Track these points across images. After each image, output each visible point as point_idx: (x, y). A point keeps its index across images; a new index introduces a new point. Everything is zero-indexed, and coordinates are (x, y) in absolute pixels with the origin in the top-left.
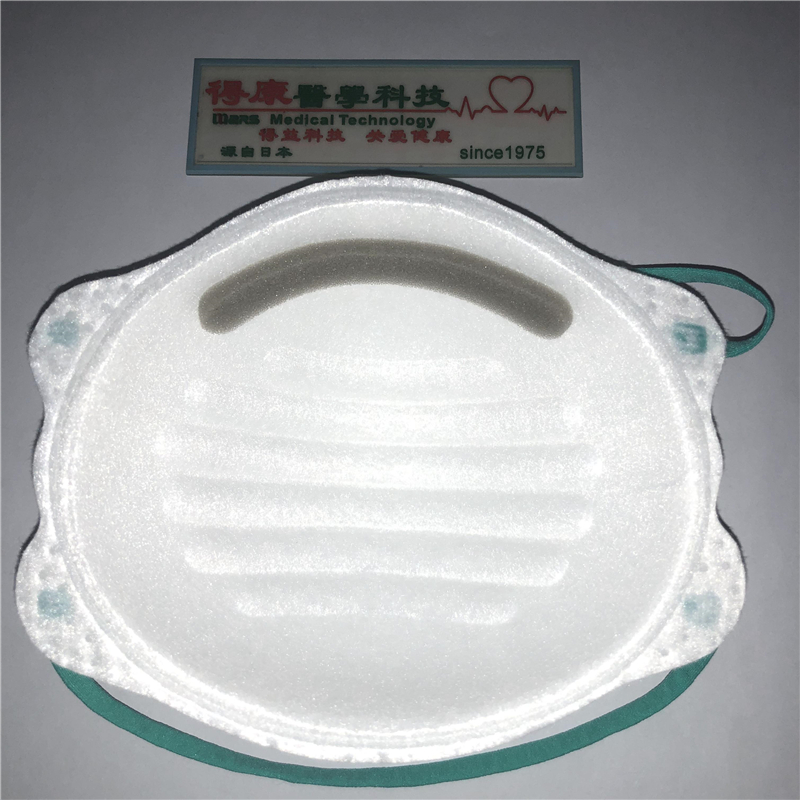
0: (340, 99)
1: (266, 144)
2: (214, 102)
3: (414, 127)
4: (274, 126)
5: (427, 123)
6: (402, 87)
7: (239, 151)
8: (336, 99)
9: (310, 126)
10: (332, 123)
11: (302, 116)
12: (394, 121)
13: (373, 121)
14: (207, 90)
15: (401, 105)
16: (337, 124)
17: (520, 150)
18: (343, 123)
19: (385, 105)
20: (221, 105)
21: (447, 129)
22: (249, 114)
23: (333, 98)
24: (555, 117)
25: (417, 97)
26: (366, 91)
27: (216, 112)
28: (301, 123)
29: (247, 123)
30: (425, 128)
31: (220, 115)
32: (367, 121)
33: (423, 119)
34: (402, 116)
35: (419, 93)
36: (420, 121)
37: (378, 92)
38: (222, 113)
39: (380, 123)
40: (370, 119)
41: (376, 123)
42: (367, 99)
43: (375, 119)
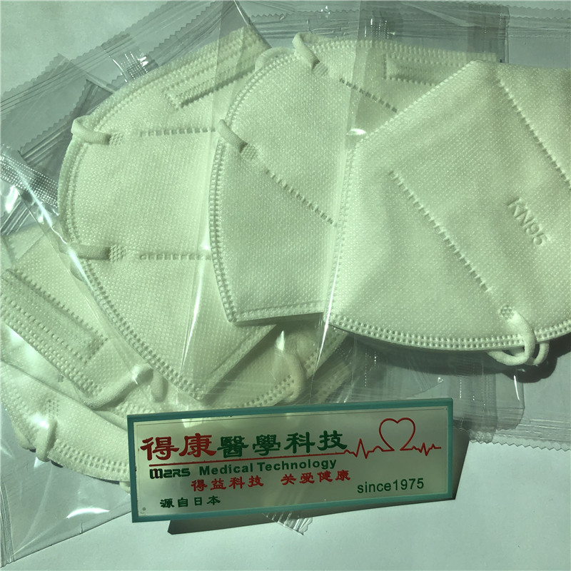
0: (258, 448)
1: (198, 494)
2: (150, 458)
3: (320, 470)
4: (203, 477)
5: (330, 465)
6: (308, 434)
7: (175, 503)
8: (254, 448)
9: (234, 475)
10: (252, 471)
11: (226, 466)
12: (303, 465)
13: (285, 466)
14: (141, 447)
15: (308, 450)
16: (256, 472)
17: (404, 483)
18: (261, 470)
19: (295, 451)
21: (345, 470)
22: (180, 467)
23: (250, 447)
24: (432, 452)
25: (321, 442)
26: (278, 439)
27: (153, 468)
28: (226, 472)
32: (281, 467)
33: (327, 462)
34: (309, 460)
35: (323, 439)
36: (325, 464)
37: (288, 440)
38: (158, 468)
39: (292, 468)
40: (283, 464)
41: (288, 468)
42: (279, 447)
43: (287, 465)
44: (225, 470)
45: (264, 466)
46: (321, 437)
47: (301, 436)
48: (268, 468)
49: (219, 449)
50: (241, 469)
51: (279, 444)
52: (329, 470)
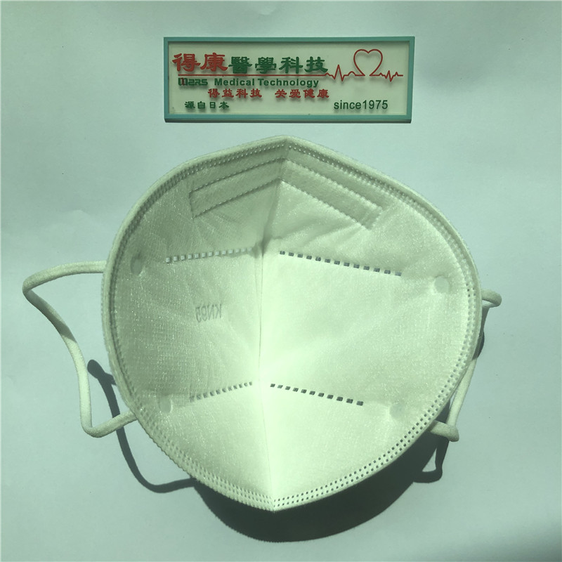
0: (259, 67)
1: (213, 100)
2: (179, 70)
3: (305, 88)
4: (217, 87)
5: (313, 85)
6: (297, 58)
7: (196, 105)
8: (256, 67)
9: (240, 87)
10: (253, 85)
11: (234, 79)
12: (292, 83)
13: (279, 83)
14: (173, 61)
15: (297, 72)
17: (372, 103)
18: (261, 85)
19: (287, 72)
20: (184, 72)
21: (325, 89)
22: (201, 78)
24: (395, 79)
25: (307, 65)
26: (274, 62)
27: (181, 77)
28: (234, 85)
29: (200, 85)
31: (183, 79)
32: (276, 83)
33: (311, 82)
34: (298, 80)
35: (309, 63)
36: (309, 83)
37: (282, 62)
38: (184, 77)
39: (284, 84)
40: (277, 82)
41: (281, 84)
42: (275, 67)
43: (281, 82)
44: (233, 83)
45: (263, 82)
46: (308, 61)
47: (292, 60)
48: (266, 83)
49: (230, 66)
50: (245, 83)
51: (275, 65)
52: (313, 88)
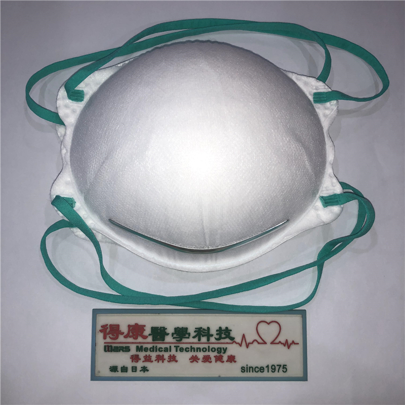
0: (175, 336)
1: (134, 364)
2: (105, 338)
3: (215, 354)
4: (138, 353)
5: (223, 351)
6: (208, 328)
7: (119, 369)
8: (172, 336)
9: (158, 353)
10: (170, 351)
12: (204, 350)
14: (100, 331)
15: (208, 340)
16: (173, 352)
19: (199, 340)
20: (108, 340)
21: (233, 355)
22: (124, 345)
23: (170, 335)
24: (293, 346)
25: (217, 334)
26: (189, 331)
27: (106, 345)
28: (153, 351)
29: (123, 351)
30: (222, 354)
31: (108, 346)
33: (221, 349)
34: (209, 347)
35: (218, 332)
37: (195, 332)
39: (197, 351)
40: (191, 348)
42: (189, 336)
43: (194, 349)
45: (178, 349)
47: (204, 329)
48: (182, 350)
49: (149, 335)
50: (163, 349)
